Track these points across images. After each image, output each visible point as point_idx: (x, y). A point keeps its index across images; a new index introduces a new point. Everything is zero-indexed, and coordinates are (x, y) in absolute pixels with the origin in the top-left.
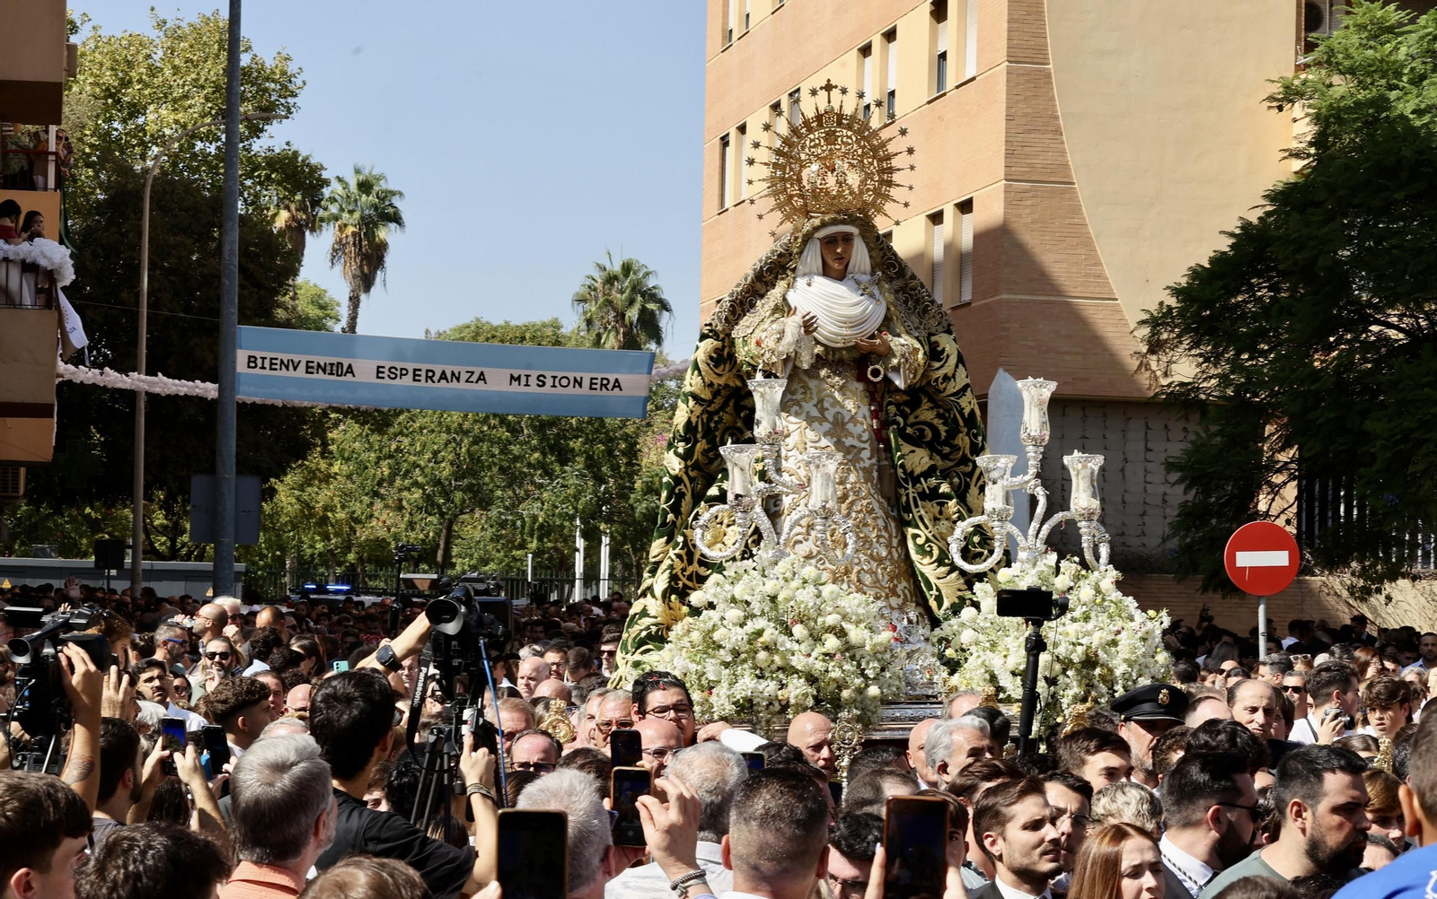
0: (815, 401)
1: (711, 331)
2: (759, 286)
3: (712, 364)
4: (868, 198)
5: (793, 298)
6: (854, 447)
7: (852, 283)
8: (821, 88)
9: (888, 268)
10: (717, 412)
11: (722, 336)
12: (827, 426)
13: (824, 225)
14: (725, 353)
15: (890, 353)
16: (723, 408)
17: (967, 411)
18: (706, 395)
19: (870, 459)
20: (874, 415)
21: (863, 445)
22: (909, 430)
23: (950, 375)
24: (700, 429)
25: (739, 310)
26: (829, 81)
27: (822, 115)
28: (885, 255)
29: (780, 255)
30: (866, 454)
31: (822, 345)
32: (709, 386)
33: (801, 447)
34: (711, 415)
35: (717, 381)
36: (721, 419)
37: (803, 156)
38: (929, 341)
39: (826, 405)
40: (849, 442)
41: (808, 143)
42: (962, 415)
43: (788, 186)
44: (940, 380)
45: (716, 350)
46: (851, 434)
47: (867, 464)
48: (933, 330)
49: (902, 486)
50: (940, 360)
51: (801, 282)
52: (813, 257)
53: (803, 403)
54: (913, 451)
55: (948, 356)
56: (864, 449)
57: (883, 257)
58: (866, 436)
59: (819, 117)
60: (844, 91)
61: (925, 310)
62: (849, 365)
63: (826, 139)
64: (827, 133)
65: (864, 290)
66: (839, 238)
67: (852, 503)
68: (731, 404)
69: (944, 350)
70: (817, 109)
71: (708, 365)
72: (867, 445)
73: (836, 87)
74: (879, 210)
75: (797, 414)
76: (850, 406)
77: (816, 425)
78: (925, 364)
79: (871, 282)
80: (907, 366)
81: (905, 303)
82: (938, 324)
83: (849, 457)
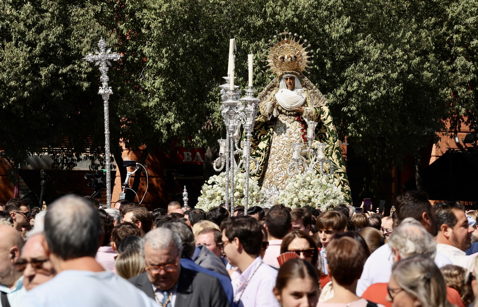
2: (269, 92)
5: (277, 95)
6: (293, 140)
7: (295, 91)
12: (286, 134)
21: (296, 140)
23: (326, 119)
25: (262, 99)
28: (306, 82)
29: (274, 83)
31: (285, 110)
33: (278, 140)
38: (320, 108)
39: (286, 128)
46: (293, 137)
48: (322, 105)
50: (323, 114)
51: (280, 91)
52: (283, 83)
53: (280, 127)
58: (298, 137)
59: (282, 42)
65: (298, 93)
66: (289, 78)
67: (291, 157)
75: (278, 130)
76: (294, 128)
77: (283, 134)
78: (317, 115)
79: (301, 91)
80: (309, 116)
81: (313, 97)
82: (324, 103)
83: (292, 143)
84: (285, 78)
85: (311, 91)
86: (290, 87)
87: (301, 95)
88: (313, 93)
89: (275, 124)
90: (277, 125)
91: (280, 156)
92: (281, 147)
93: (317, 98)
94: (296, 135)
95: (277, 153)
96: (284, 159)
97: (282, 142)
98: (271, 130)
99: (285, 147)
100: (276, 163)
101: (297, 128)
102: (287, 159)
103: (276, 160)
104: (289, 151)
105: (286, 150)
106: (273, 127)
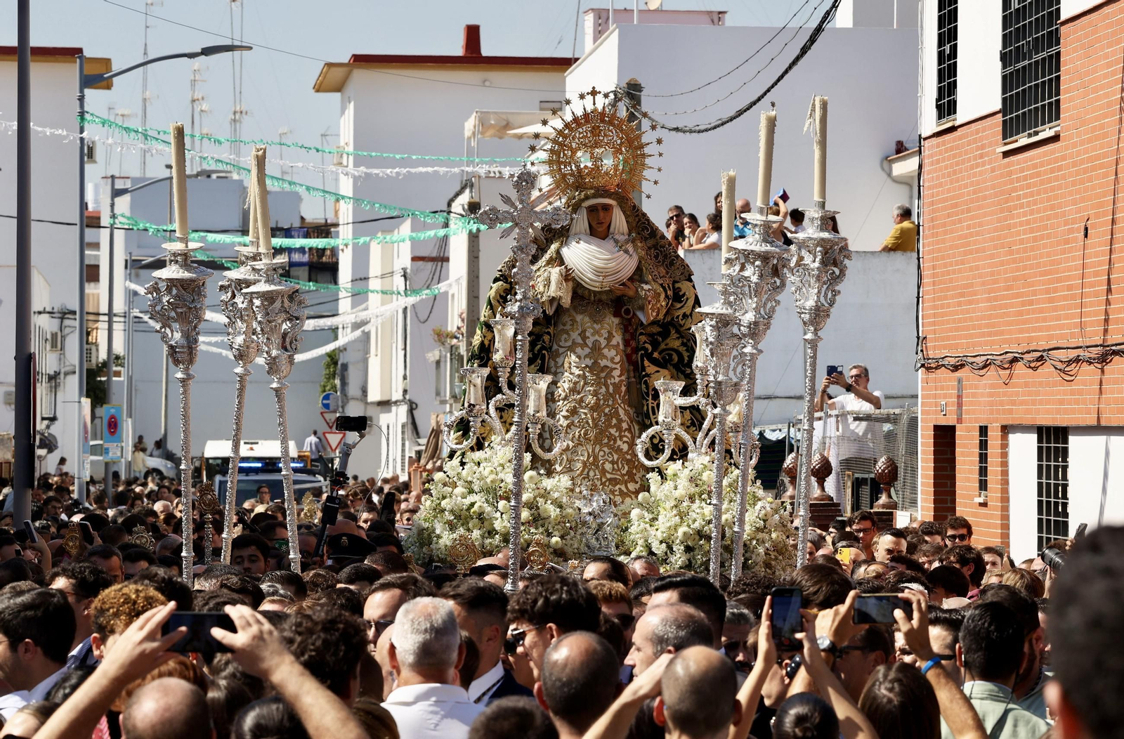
0: (579, 332)
1: (501, 276)
2: (541, 242)
3: (501, 300)
4: (626, 177)
5: (565, 252)
6: (607, 367)
7: (612, 242)
8: (588, 94)
9: (643, 230)
12: (587, 350)
13: (586, 198)
15: (637, 296)
19: (619, 376)
20: (626, 343)
21: (614, 366)
22: (656, 355)
23: (688, 313)
26: (594, 88)
27: (588, 114)
28: (640, 220)
30: (616, 373)
31: (586, 289)
33: (567, 365)
37: (574, 145)
38: (673, 287)
39: (588, 334)
40: (603, 363)
41: (577, 135)
43: (562, 167)
44: (680, 317)
45: (505, 290)
46: (606, 357)
47: (617, 380)
48: (677, 279)
49: (644, 398)
50: (681, 302)
51: (572, 242)
52: (581, 220)
53: (571, 333)
54: (658, 371)
55: (687, 299)
56: (615, 369)
57: (638, 222)
58: (617, 359)
59: (586, 115)
61: (672, 264)
62: (607, 304)
63: (592, 132)
64: (593, 128)
65: (620, 247)
66: (600, 208)
67: (603, 411)
69: (684, 295)
70: (585, 109)
71: (498, 301)
72: (618, 366)
73: (600, 93)
74: (635, 188)
75: (566, 341)
76: (606, 335)
77: (579, 350)
78: (667, 305)
79: (627, 242)
80: (650, 307)
81: (656, 257)
82: (682, 274)
83: (603, 375)
84: (590, 207)
85: (651, 242)
86: (599, 230)
87: (626, 252)
88: (655, 247)
89: (556, 325)
90: (561, 327)
91: (575, 407)
92: (575, 383)
93: (664, 261)
94: (613, 352)
95: (564, 399)
96: (585, 414)
97: (577, 372)
98: (546, 338)
99: (586, 384)
100: (565, 425)
101: (614, 334)
102: (592, 416)
103: (564, 417)
104: (595, 394)
105: (590, 391)
106: (551, 330)
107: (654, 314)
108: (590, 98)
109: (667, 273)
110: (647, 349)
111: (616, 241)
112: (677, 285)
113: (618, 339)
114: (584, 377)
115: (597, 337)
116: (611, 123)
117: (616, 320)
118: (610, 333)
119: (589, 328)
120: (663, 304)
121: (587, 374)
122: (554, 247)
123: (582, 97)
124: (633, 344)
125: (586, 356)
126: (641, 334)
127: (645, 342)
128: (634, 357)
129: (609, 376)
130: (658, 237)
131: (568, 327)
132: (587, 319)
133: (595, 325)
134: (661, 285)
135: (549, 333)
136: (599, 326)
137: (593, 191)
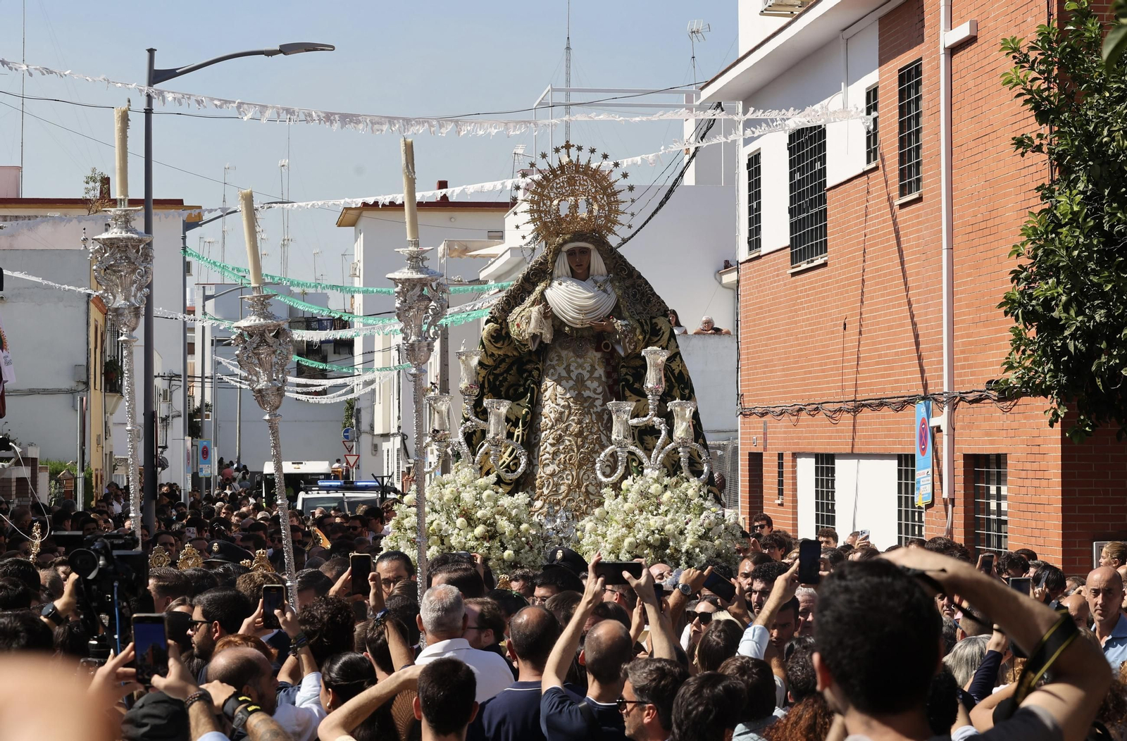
0: (564, 366)
1: (492, 317)
2: (527, 285)
3: (492, 340)
4: (601, 222)
5: (548, 293)
6: (590, 397)
7: (591, 282)
8: (562, 147)
9: (621, 271)
10: (501, 374)
11: (500, 321)
12: (571, 383)
13: (565, 242)
14: (504, 332)
15: (616, 331)
16: (507, 371)
17: (676, 372)
18: (489, 362)
19: (602, 406)
20: (608, 375)
21: (597, 396)
22: (637, 386)
23: (664, 346)
24: (486, 386)
25: (512, 302)
26: (567, 142)
27: (564, 166)
28: (617, 262)
29: (541, 263)
30: (599, 402)
31: (568, 326)
32: (490, 356)
33: (553, 397)
34: (496, 376)
35: (496, 352)
36: (505, 379)
37: (552, 195)
38: (650, 322)
39: (572, 368)
40: (586, 393)
41: (555, 185)
42: (673, 374)
43: (543, 215)
45: (496, 330)
46: (589, 389)
47: (600, 409)
48: (654, 315)
50: (658, 335)
51: (555, 283)
52: (562, 265)
53: (557, 367)
54: (639, 401)
55: (663, 333)
56: (597, 399)
57: (615, 263)
58: (600, 390)
59: (561, 167)
60: (580, 149)
61: (649, 301)
62: (589, 340)
63: (568, 183)
64: (569, 178)
65: (599, 287)
66: (577, 252)
67: (586, 438)
68: (514, 368)
69: (661, 328)
70: (560, 161)
71: (490, 341)
72: (600, 396)
73: (573, 146)
74: (610, 231)
75: (553, 375)
76: (589, 369)
77: (564, 382)
78: (644, 338)
79: (605, 282)
80: (627, 340)
81: (634, 295)
82: (658, 310)
83: (586, 405)
84: (568, 251)
85: (628, 283)
86: (580, 273)
87: (605, 291)
88: (633, 286)
89: (544, 361)
90: (549, 363)
91: (560, 435)
92: (562, 413)
93: (641, 299)
94: (595, 384)
95: (551, 429)
96: (570, 441)
97: (562, 403)
98: (535, 373)
99: (570, 414)
100: (551, 452)
101: (597, 367)
102: (576, 443)
103: (550, 444)
104: (580, 422)
105: (574, 420)
106: (540, 366)
107: (632, 347)
108: (564, 151)
109: (645, 310)
110: (629, 381)
111: (596, 282)
112: (654, 321)
113: (600, 371)
114: (569, 407)
115: (580, 371)
116: (585, 173)
117: (598, 355)
118: (593, 367)
119: (573, 362)
120: (640, 337)
121: (572, 404)
122: (538, 289)
123: (557, 150)
124: (615, 376)
125: (570, 388)
126: (623, 366)
127: (626, 374)
128: (616, 388)
129: (592, 405)
130: (635, 277)
131: (554, 362)
132: (572, 354)
133: (579, 360)
134: (638, 320)
135: (537, 369)
136: (582, 360)
137: (569, 236)
